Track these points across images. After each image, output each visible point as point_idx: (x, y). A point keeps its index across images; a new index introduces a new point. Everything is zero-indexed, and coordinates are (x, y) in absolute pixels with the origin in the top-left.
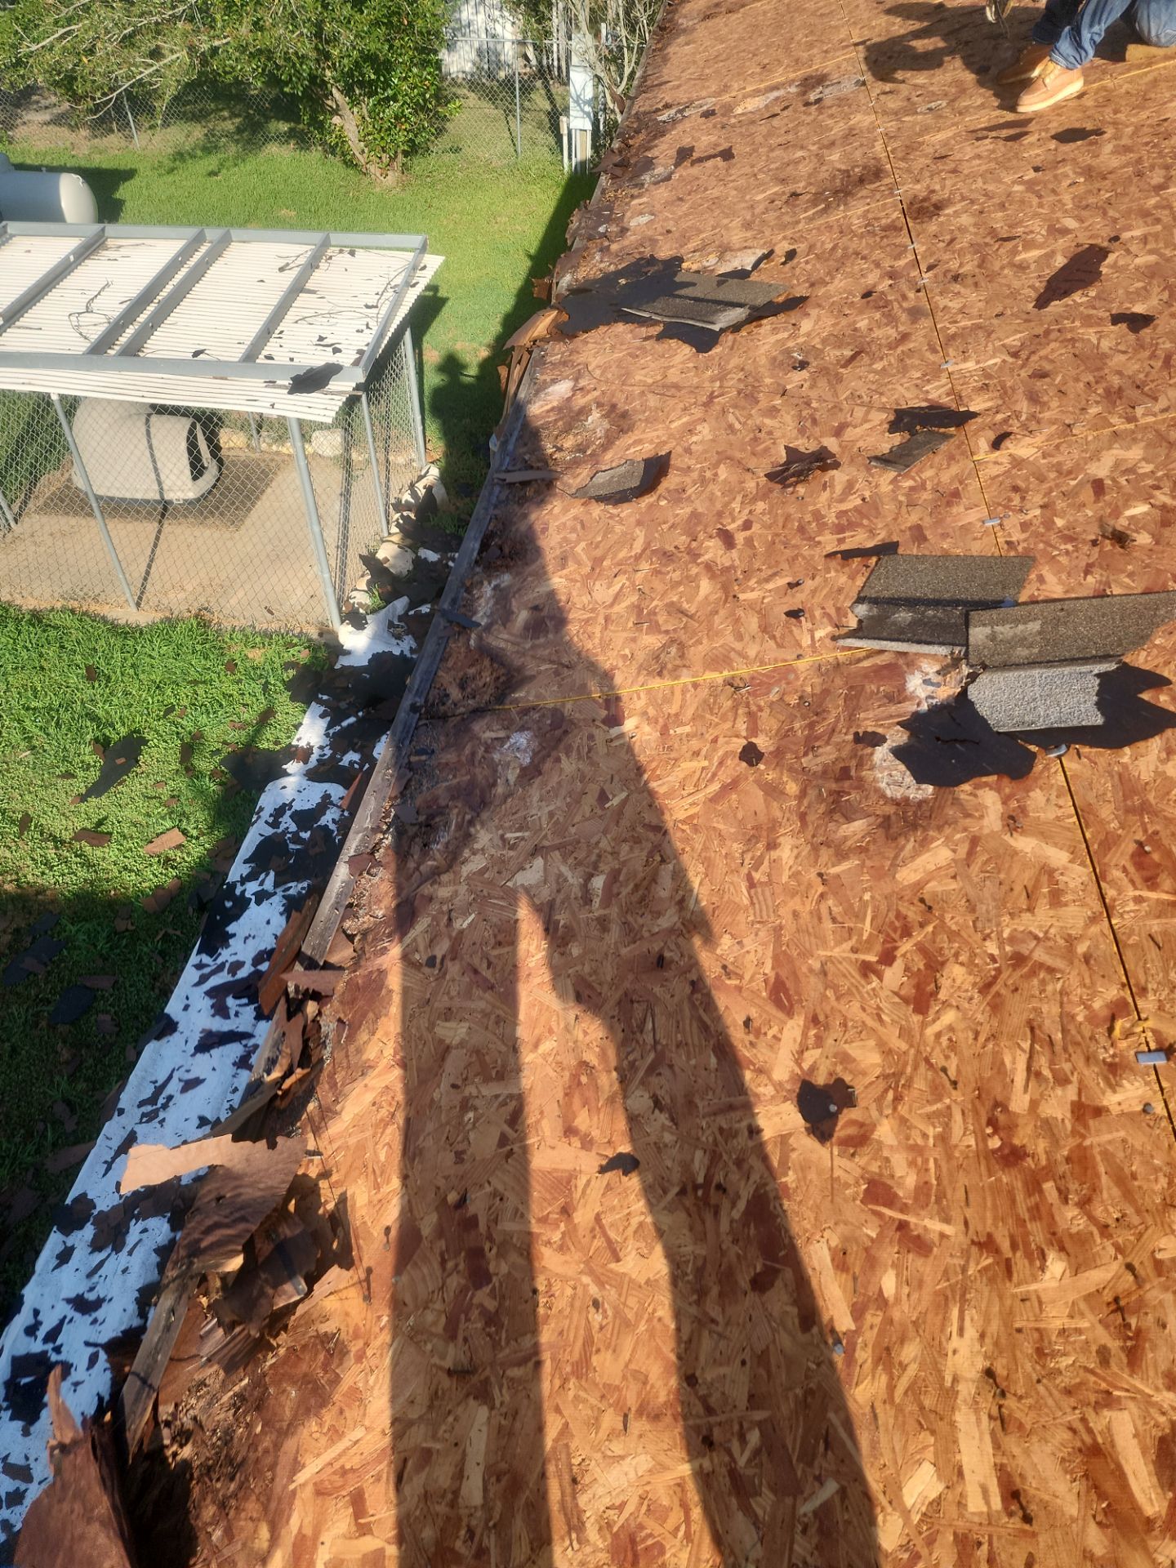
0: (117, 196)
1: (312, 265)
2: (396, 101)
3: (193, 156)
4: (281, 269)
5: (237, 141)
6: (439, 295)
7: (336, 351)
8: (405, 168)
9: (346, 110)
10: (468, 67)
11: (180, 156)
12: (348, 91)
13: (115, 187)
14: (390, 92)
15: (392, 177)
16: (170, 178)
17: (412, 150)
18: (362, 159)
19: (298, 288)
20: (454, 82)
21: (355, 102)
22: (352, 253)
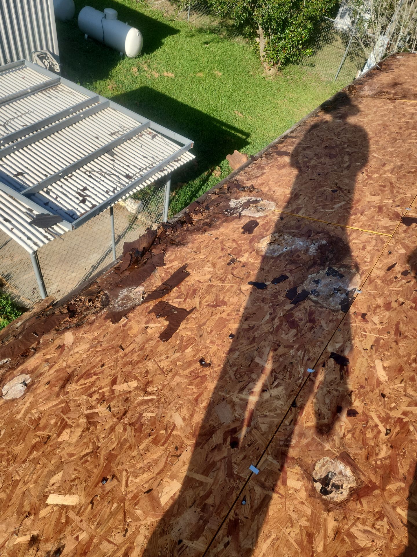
0: (163, 41)
1: (128, 137)
2: (285, 40)
3: (206, 32)
4: (112, 134)
5: (228, 30)
6: (247, 140)
7: (83, 201)
8: (280, 69)
9: (262, 37)
10: (345, 28)
11: (201, 31)
12: (266, 29)
13: (165, 36)
14: (283, 35)
15: (273, 71)
16: (189, 39)
17: (287, 62)
18: (262, 59)
19: (108, 150)
20: (337, 33)
21: (267, 35)
22: (153, 137)
